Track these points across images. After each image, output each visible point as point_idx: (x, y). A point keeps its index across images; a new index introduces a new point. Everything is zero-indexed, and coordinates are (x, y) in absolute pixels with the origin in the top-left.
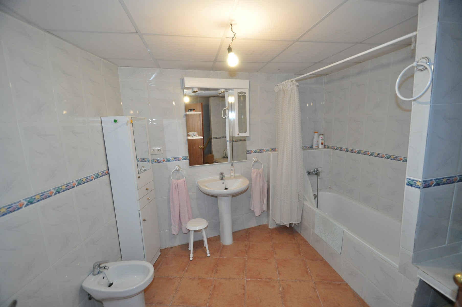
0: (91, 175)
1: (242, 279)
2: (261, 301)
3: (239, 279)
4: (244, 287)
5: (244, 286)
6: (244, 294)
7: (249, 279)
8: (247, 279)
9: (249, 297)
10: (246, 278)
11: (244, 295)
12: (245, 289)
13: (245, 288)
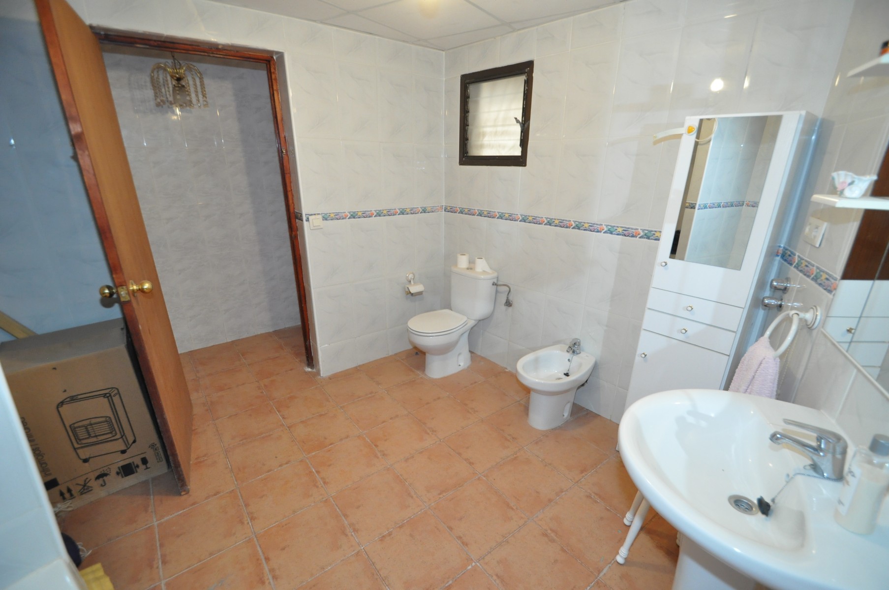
0: (637, 228)
1: (484, 558)
2: (411, 535)
3: (490, 552)
4: (463, 543)
5: (465, 544)
6: (451, 528)
7: (470, 567)
8: (474, 564)
9: (438, 529)
10: (478, 564)
11: (448, 527)
12: (457, 538)
13: (459, 542)
